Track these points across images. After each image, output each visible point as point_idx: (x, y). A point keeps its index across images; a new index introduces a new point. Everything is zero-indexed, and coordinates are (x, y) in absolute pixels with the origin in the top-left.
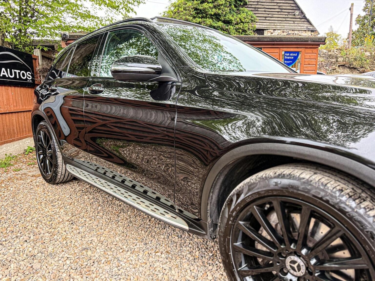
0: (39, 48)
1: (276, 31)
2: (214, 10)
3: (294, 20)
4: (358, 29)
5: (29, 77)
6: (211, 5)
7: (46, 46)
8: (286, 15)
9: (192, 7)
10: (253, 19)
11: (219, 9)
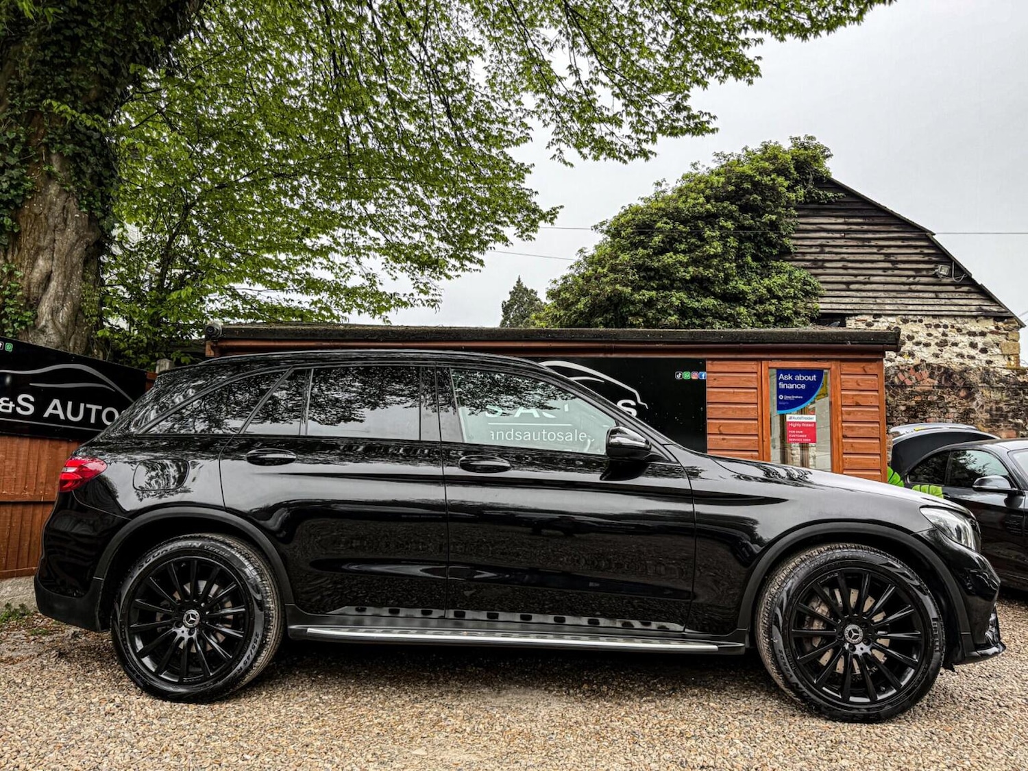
1: (882, 319)
2: (691, 269)
3: (936, 288)
6: (683, 258)
8: (908, 277)
9: (632, 263)
10: (808, 288)
11: (708, 267)
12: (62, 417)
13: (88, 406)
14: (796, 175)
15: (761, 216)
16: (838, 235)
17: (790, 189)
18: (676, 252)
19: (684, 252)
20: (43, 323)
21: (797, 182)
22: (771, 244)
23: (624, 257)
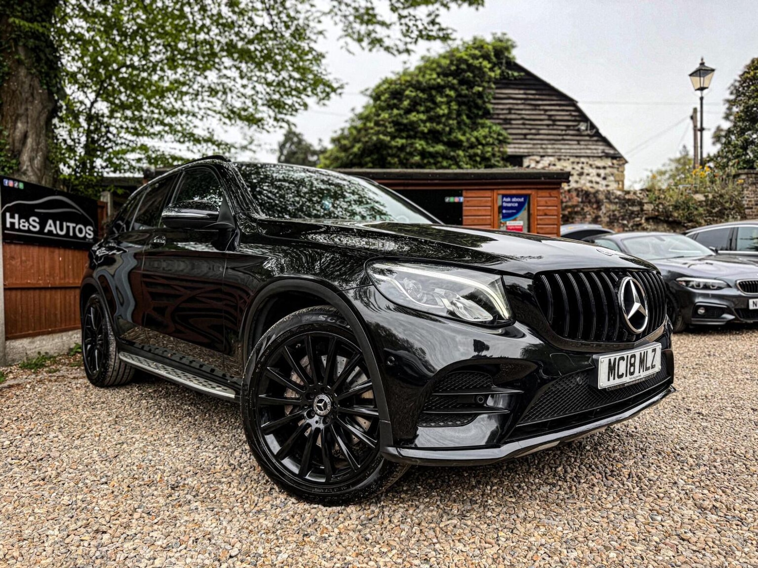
0: (109, 191)
1: (546, 158)
2: (428, 124)
3: (578, 138)
4: (719, 152)
5: (90, 235)
6: (423, 117)
7: (122, 187)
8: (562, 130)
9: (390, 120)
10: (501, 138)
11: (439, 123)
12: (55, 232)
13: (68, 224)
14: (494, 59)
15: (472, 88)
16: (519, 102)
17: (491, 69)
18: (418, 112)
19: (423, 112)
20: (25, 168)
21: (494, 65)
22: (478, 107)
23: (385, 115)
